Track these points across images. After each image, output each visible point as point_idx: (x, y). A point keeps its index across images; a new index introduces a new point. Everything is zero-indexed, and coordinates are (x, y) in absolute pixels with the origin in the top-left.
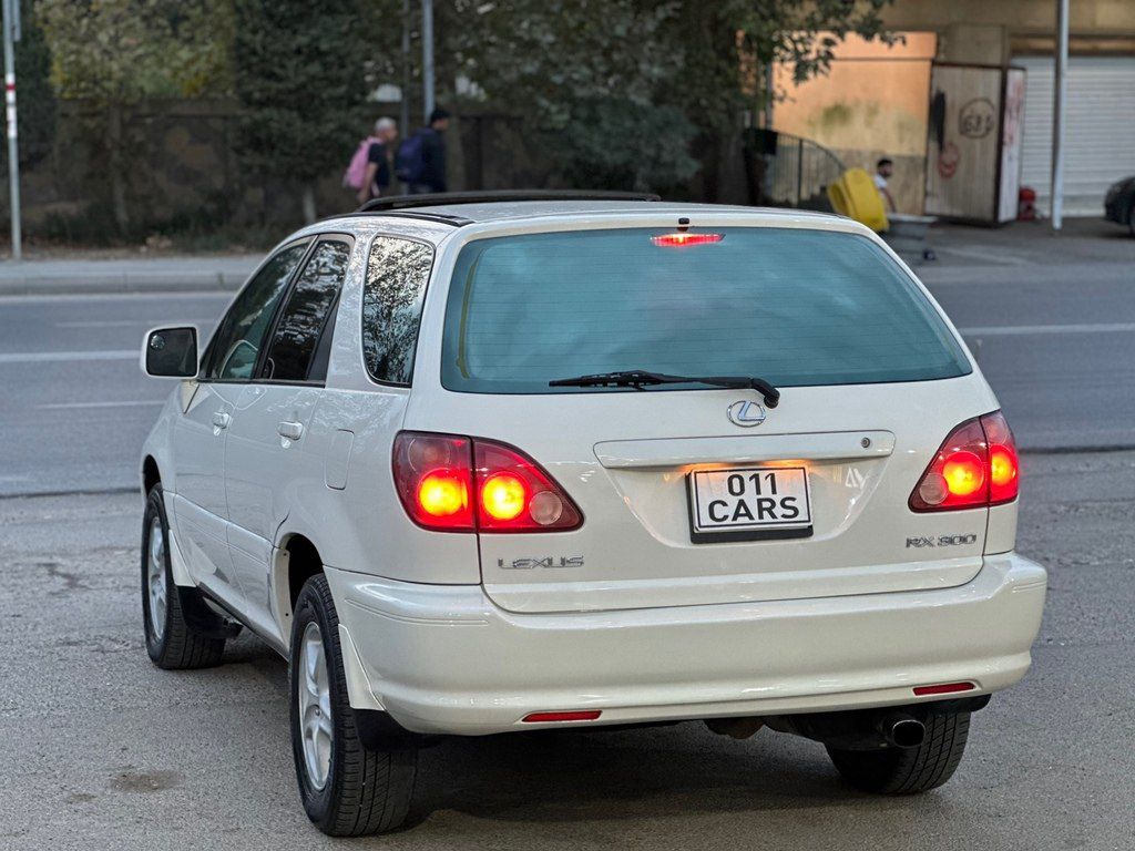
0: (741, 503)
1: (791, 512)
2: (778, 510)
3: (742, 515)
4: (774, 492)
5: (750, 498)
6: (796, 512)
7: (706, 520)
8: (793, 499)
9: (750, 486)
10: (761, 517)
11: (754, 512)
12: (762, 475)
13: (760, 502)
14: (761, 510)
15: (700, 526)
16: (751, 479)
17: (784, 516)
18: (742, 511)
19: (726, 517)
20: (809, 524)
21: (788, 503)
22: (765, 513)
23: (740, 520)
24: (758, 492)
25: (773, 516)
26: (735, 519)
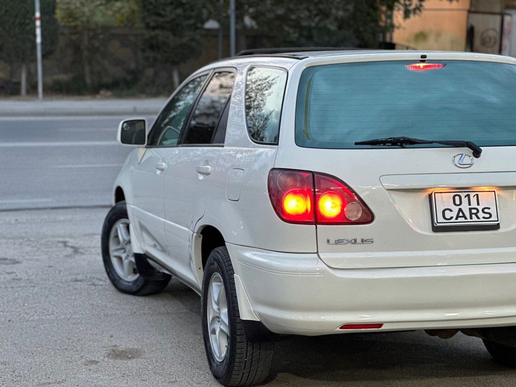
0: (460, 210)
1: (488, 216)
2: (481, 214)
3: (461, 217)
4: (478, 204)
5: (465, 207)
6: (490, 215)
7: (441, 219)
8: (489, 208)
9: (465, 200)
10: (471, 218)
11: (468, 215)
12: (472, 195)
13: (470, 209)
14: (471, 214)
15: (437, 222)
16: (465, 197)
17: (484, 218)
18: (461, 214)
19: (452, 218)
20: (498, 222)
21: (486, 210)
22: (474, 216)
23: (460, 219)
24: (470, 204)
25: (478, 218)
26: (457, 219)
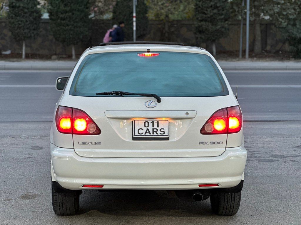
0: (148, 129)
1: (163, 133)
2: (159, 132)
3: (148, 133)
4: (158, 127)
5: (150, 128)
6: (164, 133)
7: (137, 134)
8: (164, 129)
9: (151, 125)
10: (153, 133)
11: (151, 132)
12: (155, 122)
13: (153, 129)
14: (153, 132)
15: (135, 135)
16: (151, 123)
17: (160, 134)
18: (148, 132)
19: (143, 133)
20: (169, 136)
21: (162, 130)
22: (155, 133)
23: (147, 134)
24: (153, 127)
25: (157, 134)
26: (145, 134)
